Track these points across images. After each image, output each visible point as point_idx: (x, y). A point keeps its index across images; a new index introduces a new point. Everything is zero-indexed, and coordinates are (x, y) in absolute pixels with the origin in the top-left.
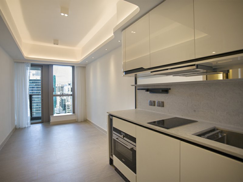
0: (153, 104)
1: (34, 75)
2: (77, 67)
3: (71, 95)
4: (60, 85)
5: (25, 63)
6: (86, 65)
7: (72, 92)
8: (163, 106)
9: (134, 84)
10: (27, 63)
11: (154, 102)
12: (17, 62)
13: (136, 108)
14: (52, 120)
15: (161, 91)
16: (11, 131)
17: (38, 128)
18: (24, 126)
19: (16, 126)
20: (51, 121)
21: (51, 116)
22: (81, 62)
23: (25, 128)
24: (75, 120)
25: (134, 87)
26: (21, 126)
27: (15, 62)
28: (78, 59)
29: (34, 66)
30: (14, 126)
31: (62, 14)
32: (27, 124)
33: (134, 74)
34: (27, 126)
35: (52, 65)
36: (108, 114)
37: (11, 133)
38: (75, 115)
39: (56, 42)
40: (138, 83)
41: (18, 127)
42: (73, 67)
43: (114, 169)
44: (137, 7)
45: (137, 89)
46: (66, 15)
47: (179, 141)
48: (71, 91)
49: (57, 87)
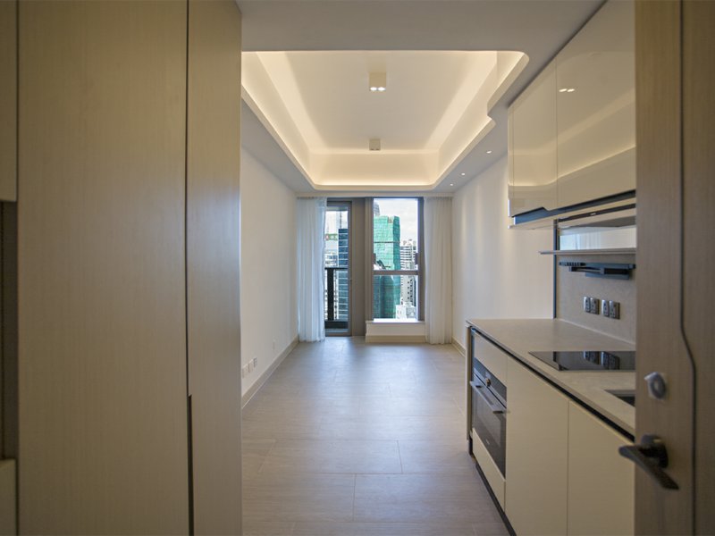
0: (594, 308)
1: (335, 220)
2: (429, 199)
3: (416, 273)
4: (411, 242)
5: (316, 198)
6: (453, 192)
7: (417, 266)
8: (618, 317)
9: (552, 248)
10: (321, 198)
11: (597, 302)
12: (303, 198)
13: (555, 316)
14: (370, 332)
15: (602, 271)
16: (289, 344)
17: (339, 347)
18: (313, 339)
19: (299, 336)
20: (367, 334)
21: (367, 322)
22: (438, 186)
23: (315, 342)
24: (424, 337)
25: (552, 256)
26: (308, 339)
27: (298, 198)
28: (429, 180)
29: (336, 202)
30: (296, 336)
31: (373, 89)
32: (319, 335)
33: (551, 220)
34: (318, 339)
35: (371, 199)
36: (468, 326)
37: (289, 347)
38: (424, 324)
39: (375, 145)
40: (563, 248)
41: (302, 339)
42: (421, 200)
43: (474, 465)
44: (521, 54)
45: (558, 262)
46: (381, 89)
47: (567, 399)
48: (416, 263)
49: (402, 248)
